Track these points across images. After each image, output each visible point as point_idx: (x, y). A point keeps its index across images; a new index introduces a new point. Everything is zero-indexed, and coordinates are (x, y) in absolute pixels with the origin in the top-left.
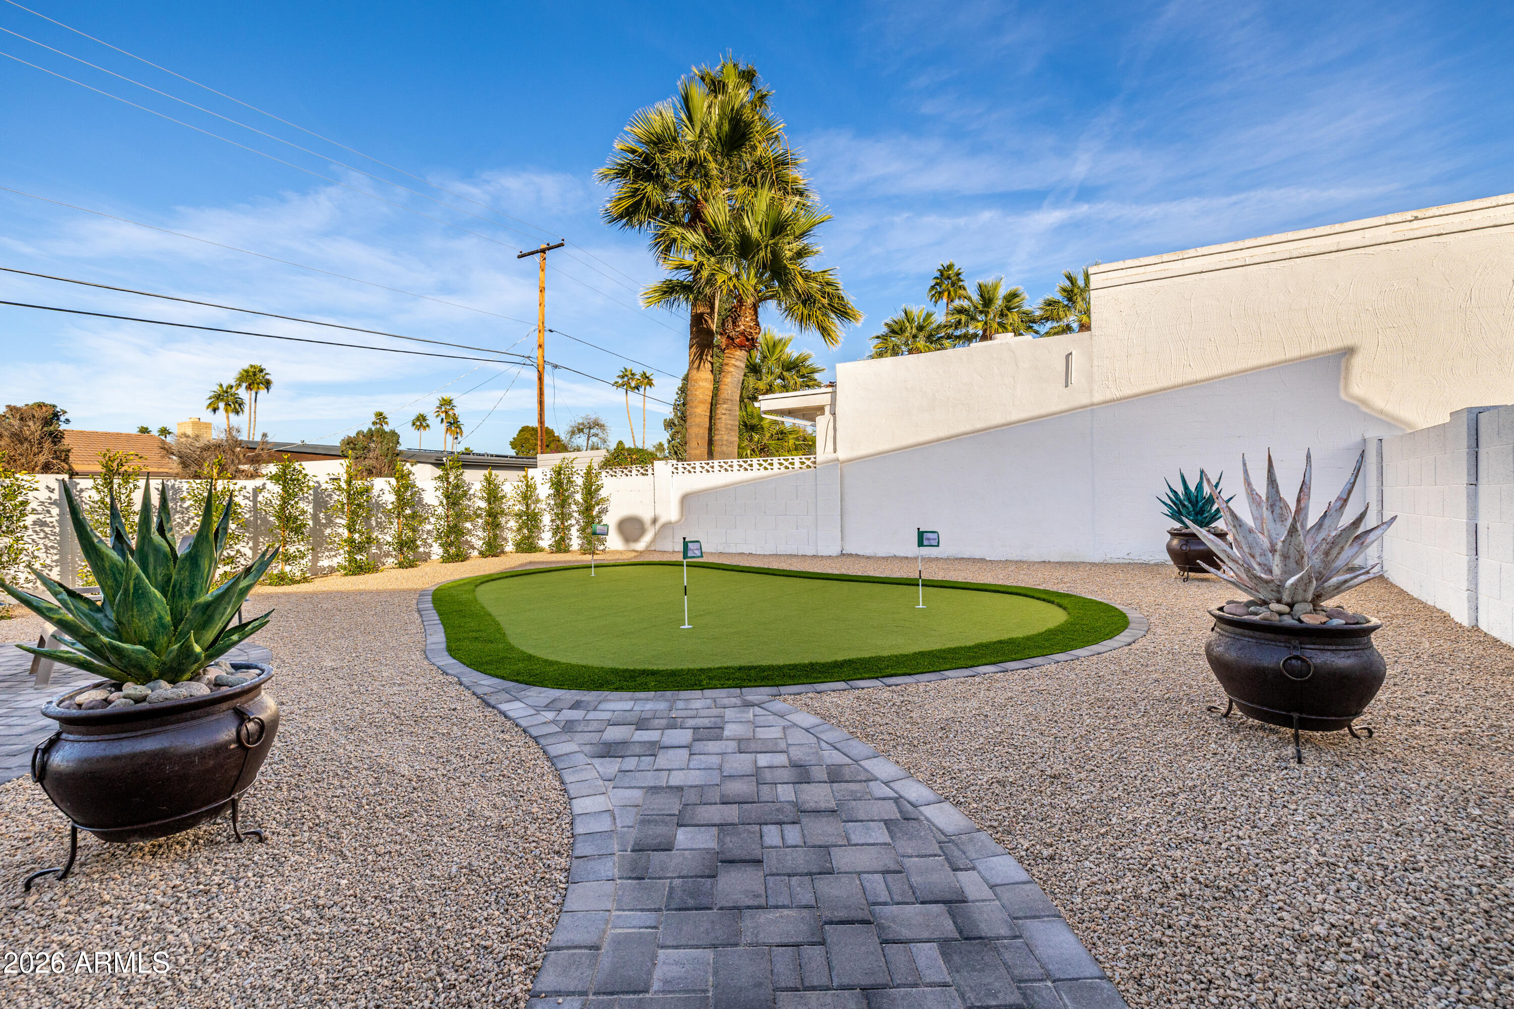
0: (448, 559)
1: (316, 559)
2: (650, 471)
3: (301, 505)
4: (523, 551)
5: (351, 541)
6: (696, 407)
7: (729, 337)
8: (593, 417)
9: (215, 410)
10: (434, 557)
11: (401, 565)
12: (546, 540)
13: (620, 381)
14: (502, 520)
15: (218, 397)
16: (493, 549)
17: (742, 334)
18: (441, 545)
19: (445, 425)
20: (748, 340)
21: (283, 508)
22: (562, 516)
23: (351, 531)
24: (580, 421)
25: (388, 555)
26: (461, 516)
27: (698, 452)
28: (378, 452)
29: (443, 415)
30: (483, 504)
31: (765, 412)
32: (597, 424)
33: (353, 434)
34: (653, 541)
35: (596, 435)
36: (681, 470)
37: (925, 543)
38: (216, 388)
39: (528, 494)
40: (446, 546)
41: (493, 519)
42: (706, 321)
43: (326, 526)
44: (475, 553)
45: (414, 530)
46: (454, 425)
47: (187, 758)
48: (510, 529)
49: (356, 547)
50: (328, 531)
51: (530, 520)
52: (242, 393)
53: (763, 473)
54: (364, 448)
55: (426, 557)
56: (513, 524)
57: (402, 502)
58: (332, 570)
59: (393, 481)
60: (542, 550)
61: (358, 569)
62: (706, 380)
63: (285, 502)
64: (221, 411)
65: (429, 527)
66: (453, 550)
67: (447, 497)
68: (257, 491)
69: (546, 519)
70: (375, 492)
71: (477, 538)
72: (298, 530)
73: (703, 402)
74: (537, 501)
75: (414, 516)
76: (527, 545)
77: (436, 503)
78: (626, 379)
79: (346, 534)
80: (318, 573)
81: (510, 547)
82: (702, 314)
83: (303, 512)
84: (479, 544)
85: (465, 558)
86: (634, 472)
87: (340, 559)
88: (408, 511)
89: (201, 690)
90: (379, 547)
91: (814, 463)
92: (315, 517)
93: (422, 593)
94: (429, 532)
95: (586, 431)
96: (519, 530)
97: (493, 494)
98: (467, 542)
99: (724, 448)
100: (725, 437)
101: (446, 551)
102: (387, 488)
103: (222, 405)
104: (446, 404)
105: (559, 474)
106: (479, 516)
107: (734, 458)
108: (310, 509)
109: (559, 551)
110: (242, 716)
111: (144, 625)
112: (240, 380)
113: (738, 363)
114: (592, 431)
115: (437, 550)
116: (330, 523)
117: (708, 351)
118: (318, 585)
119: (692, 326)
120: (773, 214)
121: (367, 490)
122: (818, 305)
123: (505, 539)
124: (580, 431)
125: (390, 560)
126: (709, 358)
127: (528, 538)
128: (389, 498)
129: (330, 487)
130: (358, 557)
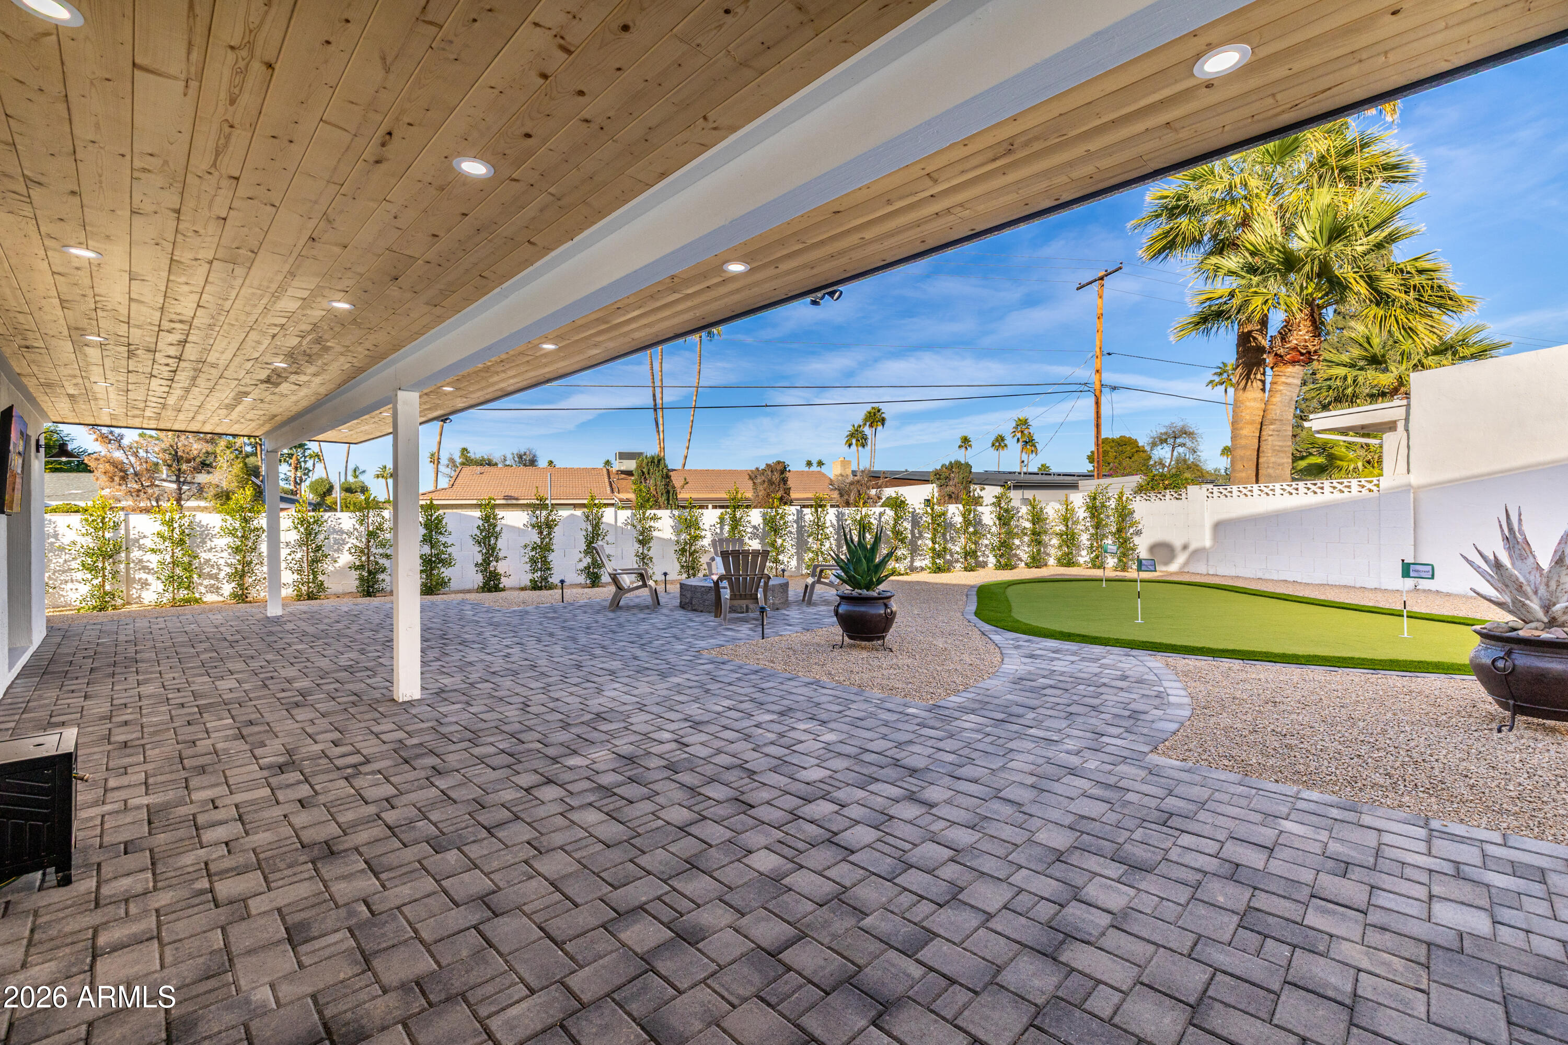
0: (1000, 567)
1: (912, 561)
2: (1184, 495)
3: (905, 524)
4: (1063, 565)
5: (933, 549)
6: (1241, 429)
7: (1276, 354)
8: (1180, 424)
9: (850, 445)
10: (990, 565)
11: (966, 569)
12: (1084, 557)
13: (1217, 379)
14: (1045, 538)
15: (852, 435)
16: (1037, 561)
17: (1295, 349)
18: (995, 556)
19: (1020, 444)
20: (1302, 354)
21: (895, 526)
22: (1097, 537)
23: (934, 543)
24: (1163, 430)
25: (957, 561)
26: (1010, 534)
27: (1244, 475)
28: (956, 480)
29: (1019, 435)
30: (1028, 525)
31: (1318, 432)
32: (1185, 432)
33: (939, 467)
34: (1186, 563)
35: (1183, 445)
36: (1216, 494)
37: (1412, 574)
38: (851, 428)
39: (1067, 518)
40: (999, 557)
41: (1037, 537)
42: (1255, 338)
43: (919, 538)
44: (1023, 564)
45: (976, 543)
46: (1029, 443)
47: (872, 615)
48: (1053, 546)
49: (937, 555)
50: (920, 542)
51: (1069, 539)
52: (867, 430)
53: (1337, 495)
54: (946, 478)
55: (984, 565)
56: (1055, 541)
57: (967, 522)
58: (922, 569)
59: (960, 507)
60: (1079, 565)
61: (938, 570)
62: (1255, 399)
63: (896, 522)
64: (854, 447)
65: (986, 542)
66: (1003, 561)
67: (1000, 519)
68: (881, 515)
69: (1084, 539)
70: (949, 515)
71: (1024, 552)
72: (902, 541)
73: (1252, 422)
74: (1076, 522)
75: (975, 533)
76: (1067, 560)
77: (991, 523)
78: (1225, 375)
79: (930, 544)
80: (913, 569)
81: (1052, 561)
82: (1250, 332)
83: (906, 529)
84: (1024, 556)
85: (1013, 567)
86: (1168, 496)
87: (927, 562)
88: (971, 529)
89: (874, 594)
90: (952, 556)
91: (1377, 485)
92: (912, 532)
93: (972, 587)
94: (986, 546)
95: (1171, 441)
96: (1060, 547)
97: (1037, 518)
98: (1016, 555)
99: (1271, 471)
100: (1273, 459)
101: (998, 561)
102: (957, 512)
103: (854, 441)
104: (1022, 424)
105: (1095, 499)
106: (1026, 534)
107: (1284, 481)
108: (909, 526)
109: (1094, 566)
110: (886, 606)
111: (860, 570)
112: (866, 420)
113: (1290, 380)
114: (1178, 441)
115: (992, 560)
116: (921, 536)
117: (1258, 370)
118: (914, 577)
119: (1238, 346)
120: (1328, 220)
121: (944, 514)
122: (1397, 304)
123: (1048, 555)
124: (1163, 441)
125: (959, 565)
126: (1259, 376)
127: (1068, 554)
128: (958, 520)
129: (921, 512)
130: (938, 561)
